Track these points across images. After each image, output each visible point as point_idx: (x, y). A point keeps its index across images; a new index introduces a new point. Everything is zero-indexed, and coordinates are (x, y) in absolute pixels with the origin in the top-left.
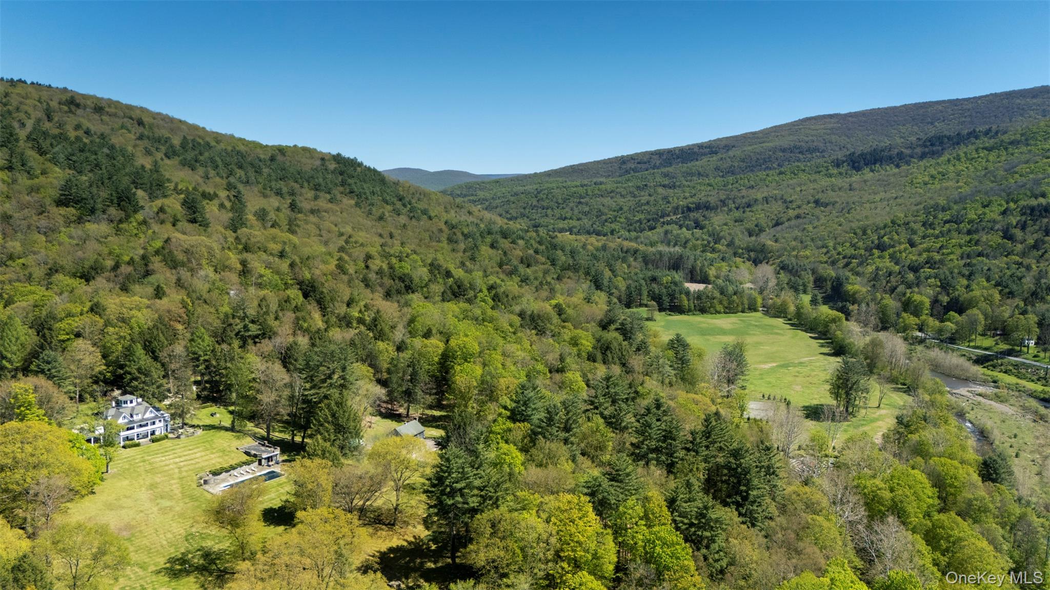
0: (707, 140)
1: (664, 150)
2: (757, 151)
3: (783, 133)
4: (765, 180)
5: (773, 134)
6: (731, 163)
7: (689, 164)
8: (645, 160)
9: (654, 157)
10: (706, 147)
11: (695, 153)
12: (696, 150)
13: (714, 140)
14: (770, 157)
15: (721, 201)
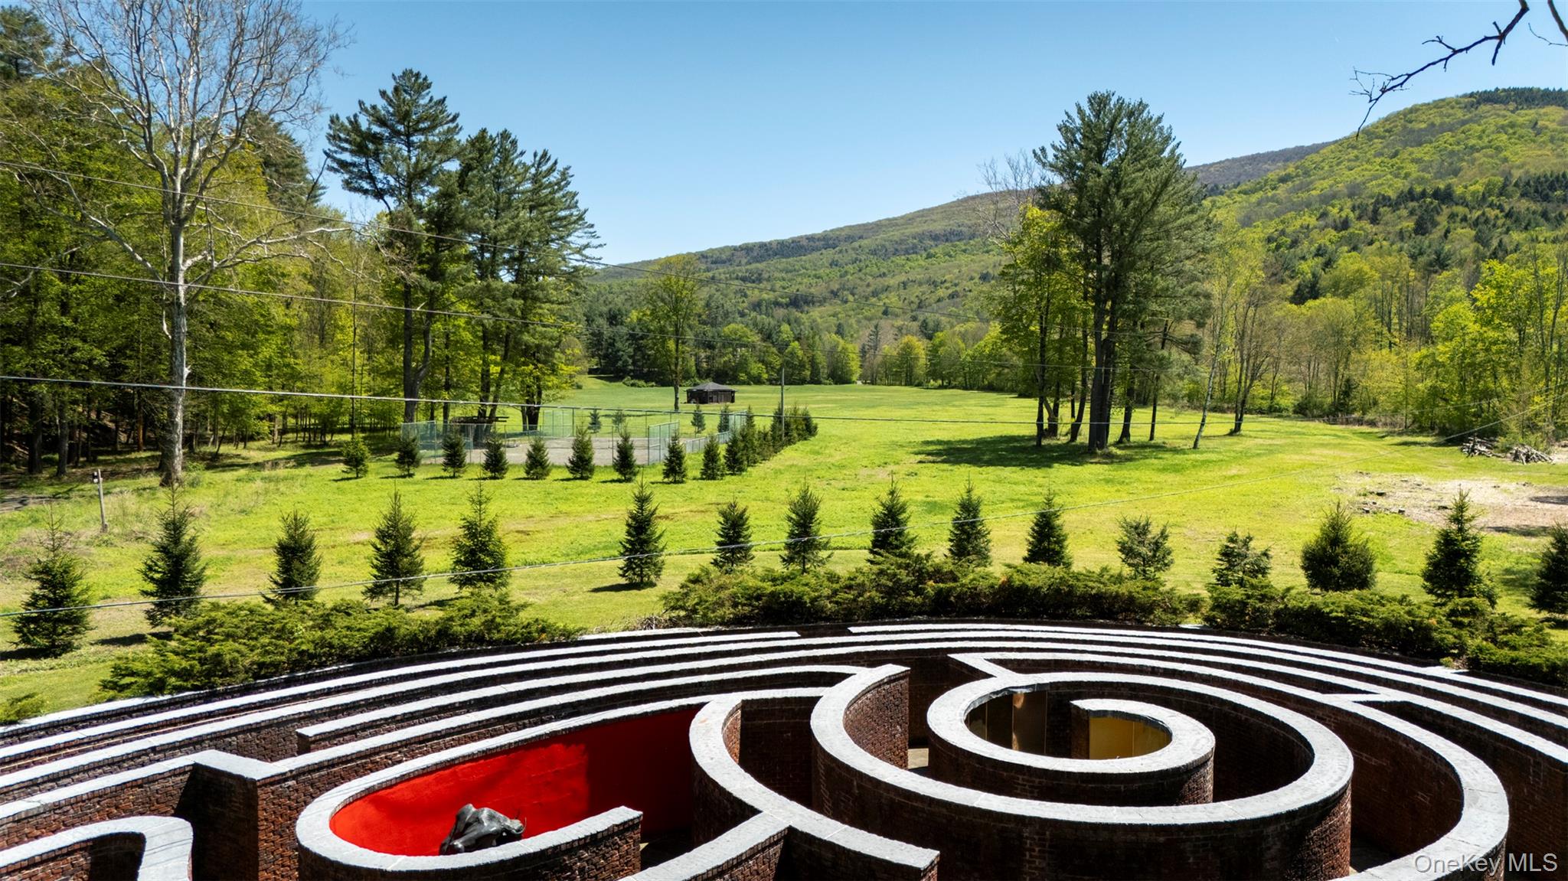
0: (820, 231)
1: (754, 245)
2: (895, 238)
3: (934, 217)
4: (903, 266)
5: (918, 219)
6: (854, 256)
7: (791, 260)
8: (724, 257)
9: (739, 254)
10: (819, 240)
11: (802, 247)
12: (805, 243)
13: (832, 231)
14: (914, 247)
15: (832, 292)
